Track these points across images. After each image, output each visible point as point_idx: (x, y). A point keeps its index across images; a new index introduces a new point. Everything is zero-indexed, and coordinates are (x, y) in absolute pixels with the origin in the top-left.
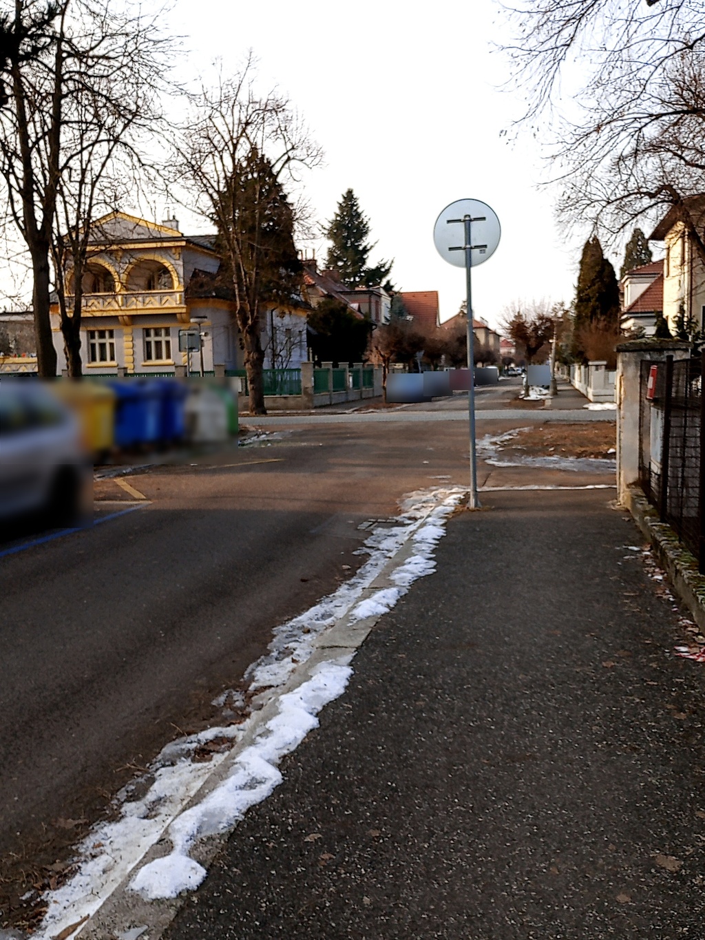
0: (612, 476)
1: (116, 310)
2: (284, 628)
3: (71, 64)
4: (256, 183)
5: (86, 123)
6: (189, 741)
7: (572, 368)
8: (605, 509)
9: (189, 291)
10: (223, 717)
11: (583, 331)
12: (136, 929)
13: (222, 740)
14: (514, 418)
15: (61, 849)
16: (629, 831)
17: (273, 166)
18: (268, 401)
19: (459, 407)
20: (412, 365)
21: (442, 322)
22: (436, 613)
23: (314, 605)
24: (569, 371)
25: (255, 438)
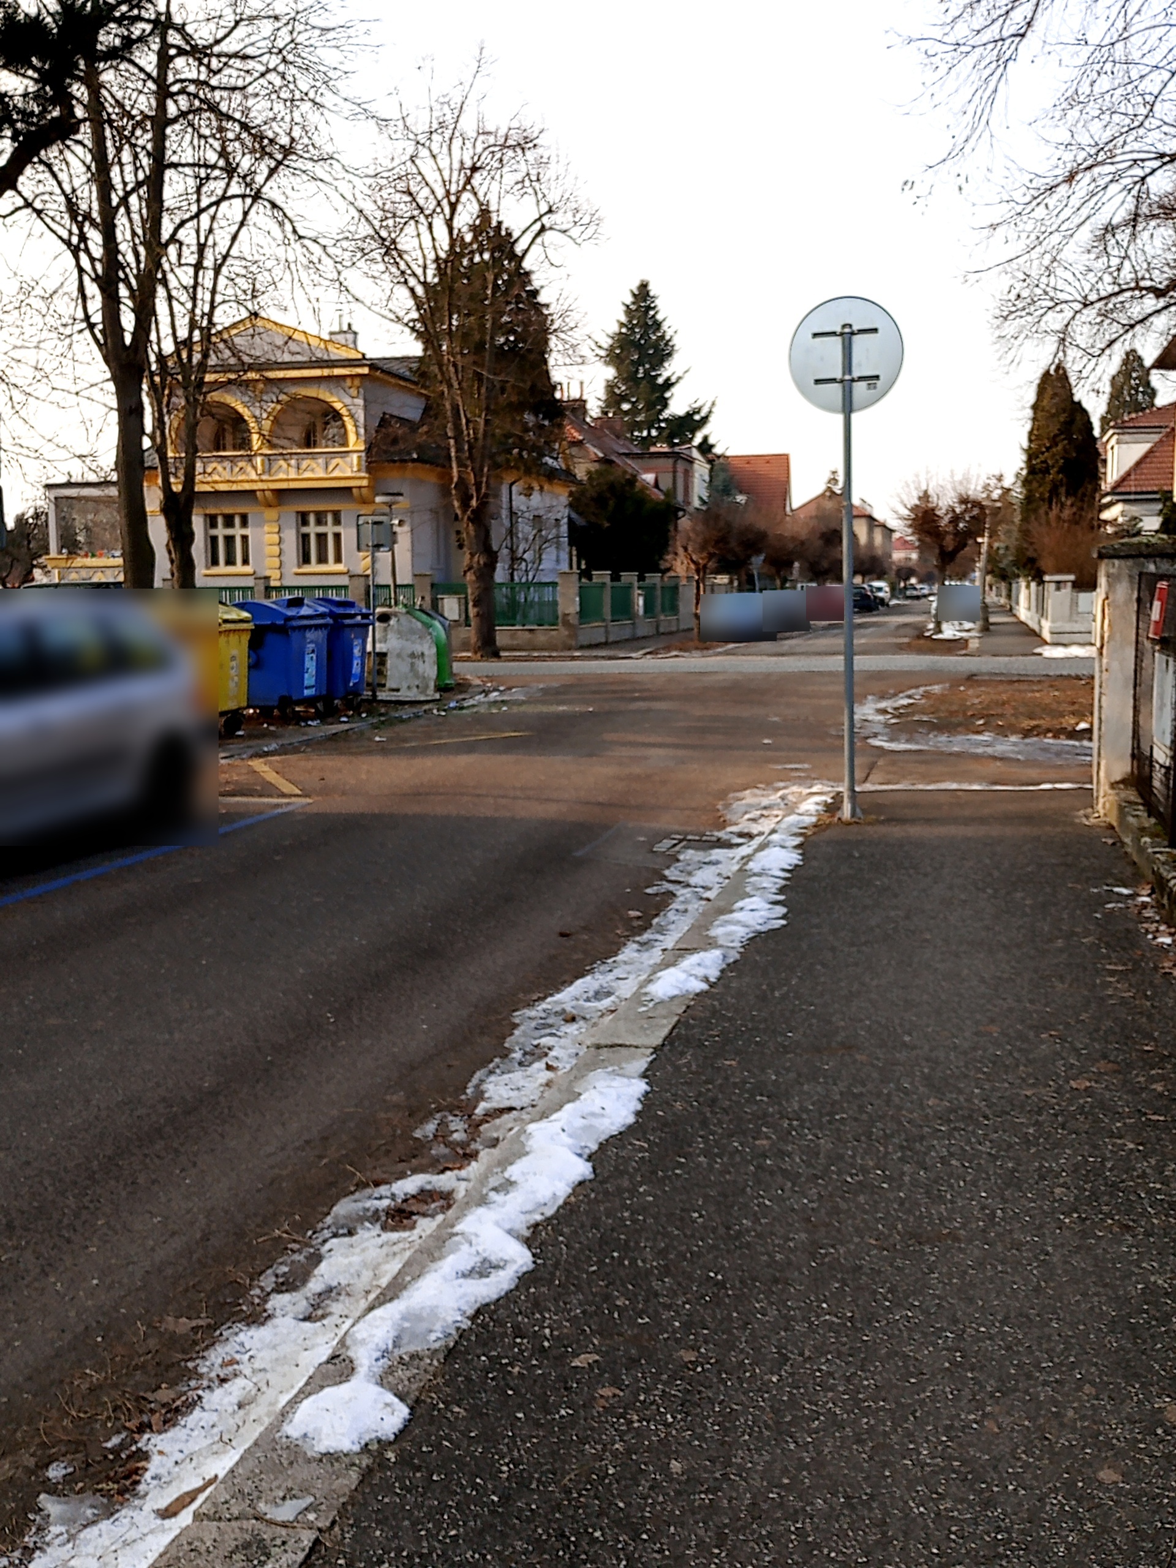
0: (1083, 769)
1: (252, 481)
2: (533, 1013)
3: (184, 68)
4: (488, 269)
5: (206, 166)
6: (376, 1195)
7: (1014, 586)
8: (1072, 824)
9: (375, 450)
10: (432, 1156)
11: (1036, 524)
12: (295, 1501)
13: (431, 1196)
14: (918, 669)
15: (168, 1367)
16: (1119, 1364)
17: (516, 241)
18: (503, 635)
19: (824, 649)
20: (744, 578)
21: (795, 506)
22: (788, 992)
23: (582, 975)
24: (1010, 590)
25: (480, 698)
